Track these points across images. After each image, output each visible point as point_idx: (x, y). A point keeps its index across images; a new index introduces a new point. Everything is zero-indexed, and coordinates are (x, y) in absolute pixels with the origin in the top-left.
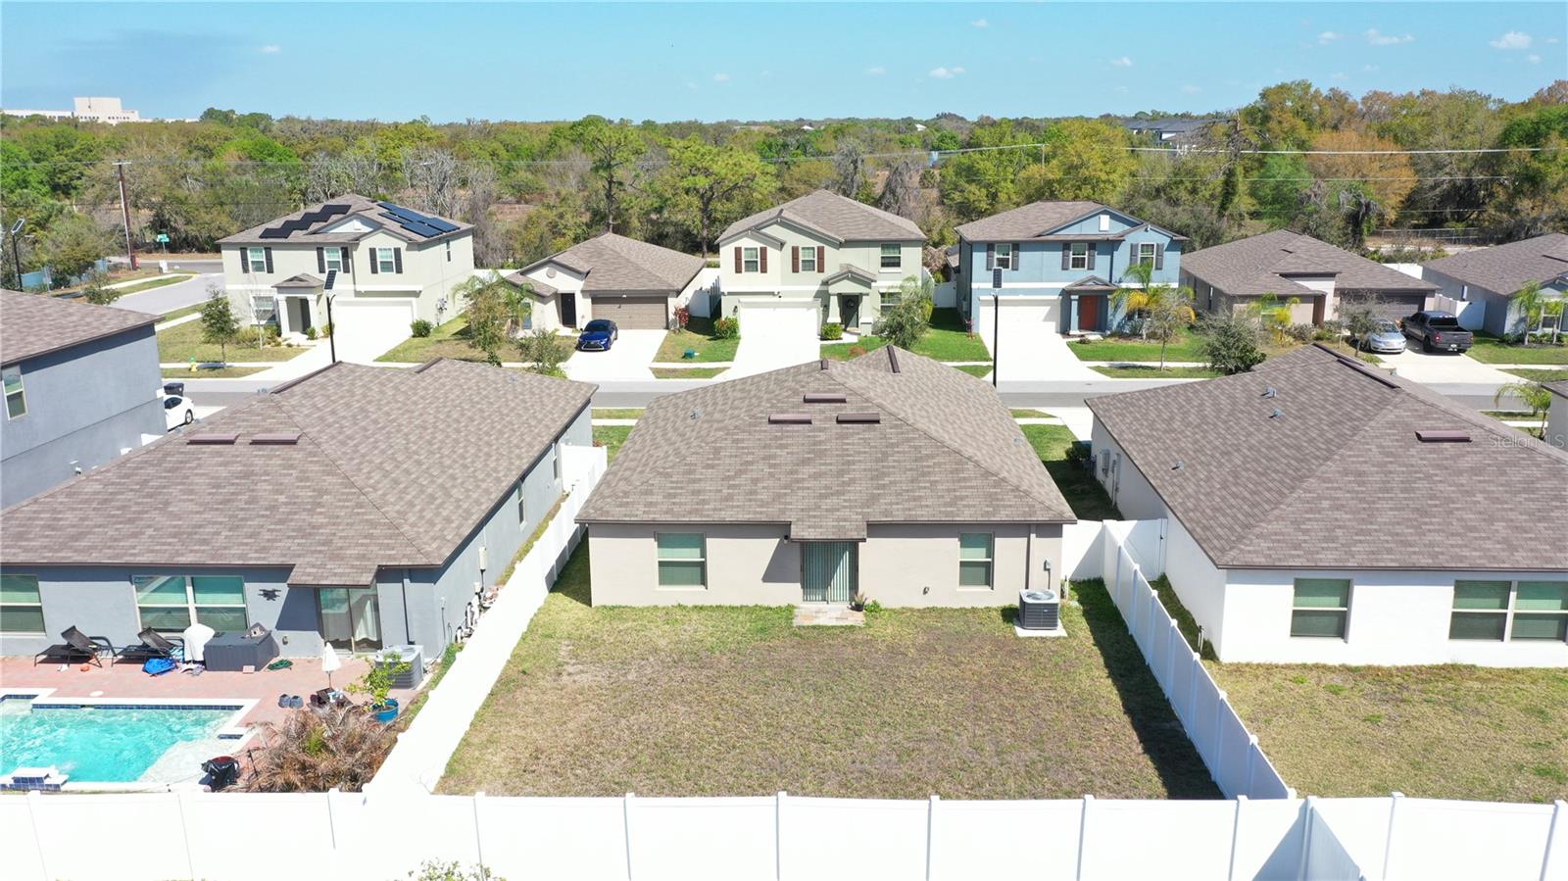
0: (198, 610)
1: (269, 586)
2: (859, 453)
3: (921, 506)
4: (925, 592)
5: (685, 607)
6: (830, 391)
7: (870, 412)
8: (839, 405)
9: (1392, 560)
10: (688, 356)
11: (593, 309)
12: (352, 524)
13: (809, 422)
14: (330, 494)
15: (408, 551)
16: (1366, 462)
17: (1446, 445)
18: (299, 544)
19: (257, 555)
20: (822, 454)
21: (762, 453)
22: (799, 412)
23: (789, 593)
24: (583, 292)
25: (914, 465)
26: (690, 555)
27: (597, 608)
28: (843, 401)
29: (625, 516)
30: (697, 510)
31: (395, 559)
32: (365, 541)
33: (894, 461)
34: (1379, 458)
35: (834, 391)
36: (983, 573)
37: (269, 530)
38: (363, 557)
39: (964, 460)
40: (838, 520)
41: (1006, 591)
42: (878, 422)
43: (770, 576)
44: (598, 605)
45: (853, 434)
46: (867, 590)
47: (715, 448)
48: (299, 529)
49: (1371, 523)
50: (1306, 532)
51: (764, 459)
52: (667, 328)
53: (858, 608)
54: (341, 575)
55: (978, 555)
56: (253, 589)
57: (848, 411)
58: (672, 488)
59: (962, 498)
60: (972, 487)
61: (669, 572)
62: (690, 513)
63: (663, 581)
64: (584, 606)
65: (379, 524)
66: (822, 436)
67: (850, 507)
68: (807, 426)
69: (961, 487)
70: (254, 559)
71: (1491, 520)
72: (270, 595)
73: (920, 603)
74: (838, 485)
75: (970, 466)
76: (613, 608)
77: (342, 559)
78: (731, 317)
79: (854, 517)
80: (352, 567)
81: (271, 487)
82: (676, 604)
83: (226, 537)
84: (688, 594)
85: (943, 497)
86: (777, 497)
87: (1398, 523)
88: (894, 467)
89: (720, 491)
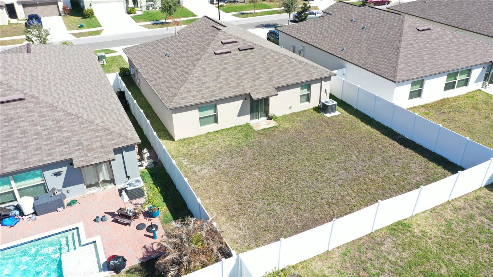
0: (19, 190)
1: (56, 171)
2: (254, 61)
3: (288, 78)
4: (290, 108)
5: (211, 133)
6: (228, 38)
7: (248, 45)
8: (235, 43)
9: (436, 71)
10: (81, 27)
11: (24, 10)
12: (85, 133)
13: (230, 52)
14: (62, 121)
15: (122, 139)
16: (410, 40)
17: (426, 31)
18: (66, 148)
19: (49, 158)
20: (242, 64)
21: (221, 67)
22: (223, 49)
23: (246, 119)
24: (18, 2)
25: (276, 63)
26: (211, 112)
27: (178, 141)
28: (236, 42)
29: (187, 103)
30: (213, 95)
31: (118, 144)
32: (97, 139)
33: (269, 63)
34: (413, 39)
35: (230, 38)
36: (308, 98)
37: (45, 145)
38: (102, 147)
39: (291, 58)
40: (265, 89)
41: (314, 102)
42: (254, 48)
43: (240, 114)
44: (178, 140)
45: (248, 54)
46: (272, 112)
47: (202, 68)
48: (60, 141)
49: (424, 60)
50: (411, 66)
51: (223, 70)
52: (60, 15)
53: (270, 119)
54: (99, 157)
55: (305, 92)
56: (48, 174)
57: (241, 46)
58: (197, 88)
59: (299, 73)
60: (299, 68)
61: (203, 121)
62: (211, 96)
63: (201, 125)
64: (172, 141)
65: (99, 130)
66: (238, 57)
67: (265, 83)
68: (230, 54)
69: (296, 69)
70: (48, 161)
71: (449, 54)
72: (57, 174)
73: (288, 112)
74: (256, 75)
75: (294, 60)
76: (184, 140)
77: (93, 150)
78: (89, 8)
79: (269, 86)
80: (101, 152)
81: (28, 124)
82: (207, 132)
83: (24, 153)
84: (212, 127)
85: (292, 73)
86: (238, 84)
87: (430, 59)
88: (270, 65)
89: (216, 86)
